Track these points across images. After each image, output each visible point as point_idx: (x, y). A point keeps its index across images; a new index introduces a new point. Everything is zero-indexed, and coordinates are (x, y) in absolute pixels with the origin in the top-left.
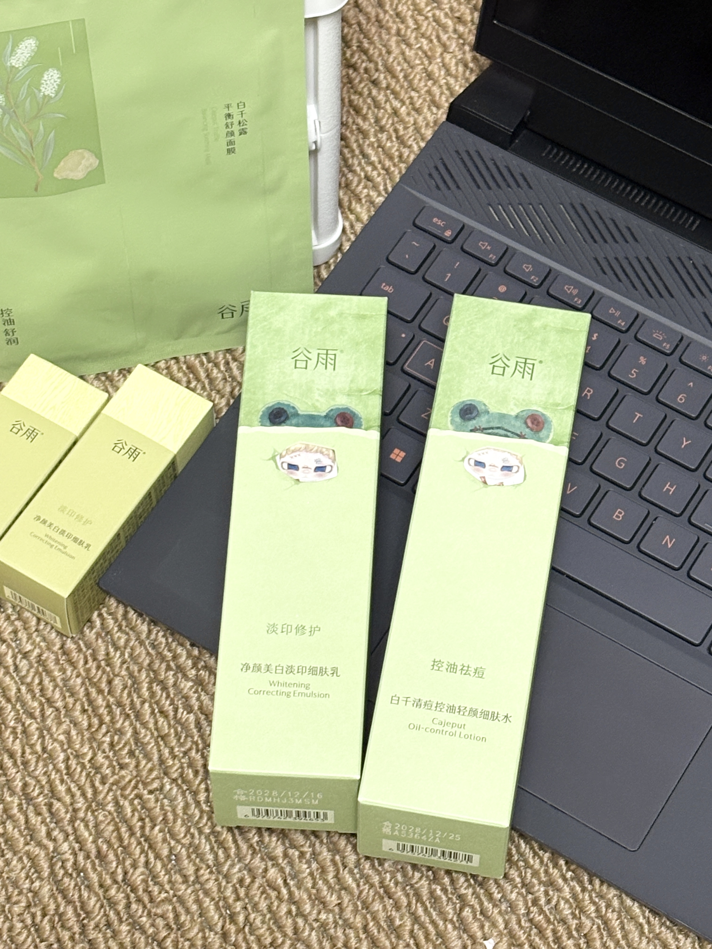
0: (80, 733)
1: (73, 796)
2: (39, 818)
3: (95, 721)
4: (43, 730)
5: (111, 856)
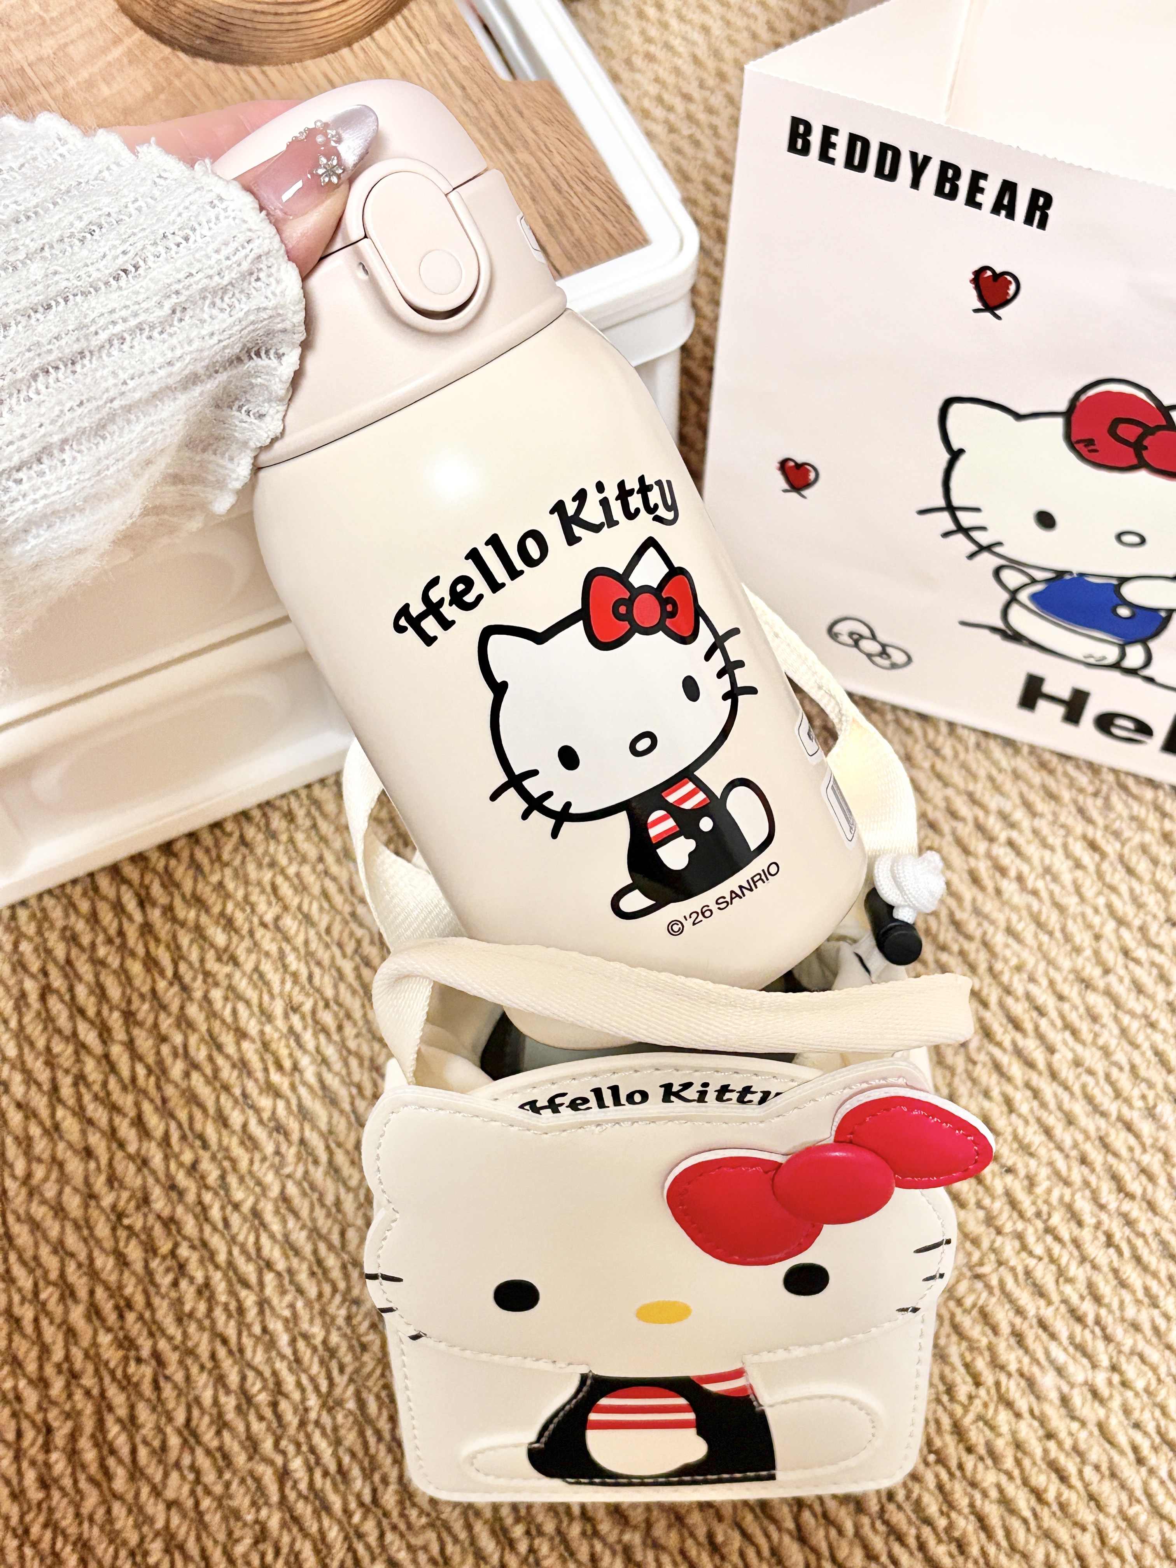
0: (309, 1304)
1: (303, 1390)
2: (263, 1425)
3: (327, 1289)
4: (263, 1303)
5: (356, 1472)
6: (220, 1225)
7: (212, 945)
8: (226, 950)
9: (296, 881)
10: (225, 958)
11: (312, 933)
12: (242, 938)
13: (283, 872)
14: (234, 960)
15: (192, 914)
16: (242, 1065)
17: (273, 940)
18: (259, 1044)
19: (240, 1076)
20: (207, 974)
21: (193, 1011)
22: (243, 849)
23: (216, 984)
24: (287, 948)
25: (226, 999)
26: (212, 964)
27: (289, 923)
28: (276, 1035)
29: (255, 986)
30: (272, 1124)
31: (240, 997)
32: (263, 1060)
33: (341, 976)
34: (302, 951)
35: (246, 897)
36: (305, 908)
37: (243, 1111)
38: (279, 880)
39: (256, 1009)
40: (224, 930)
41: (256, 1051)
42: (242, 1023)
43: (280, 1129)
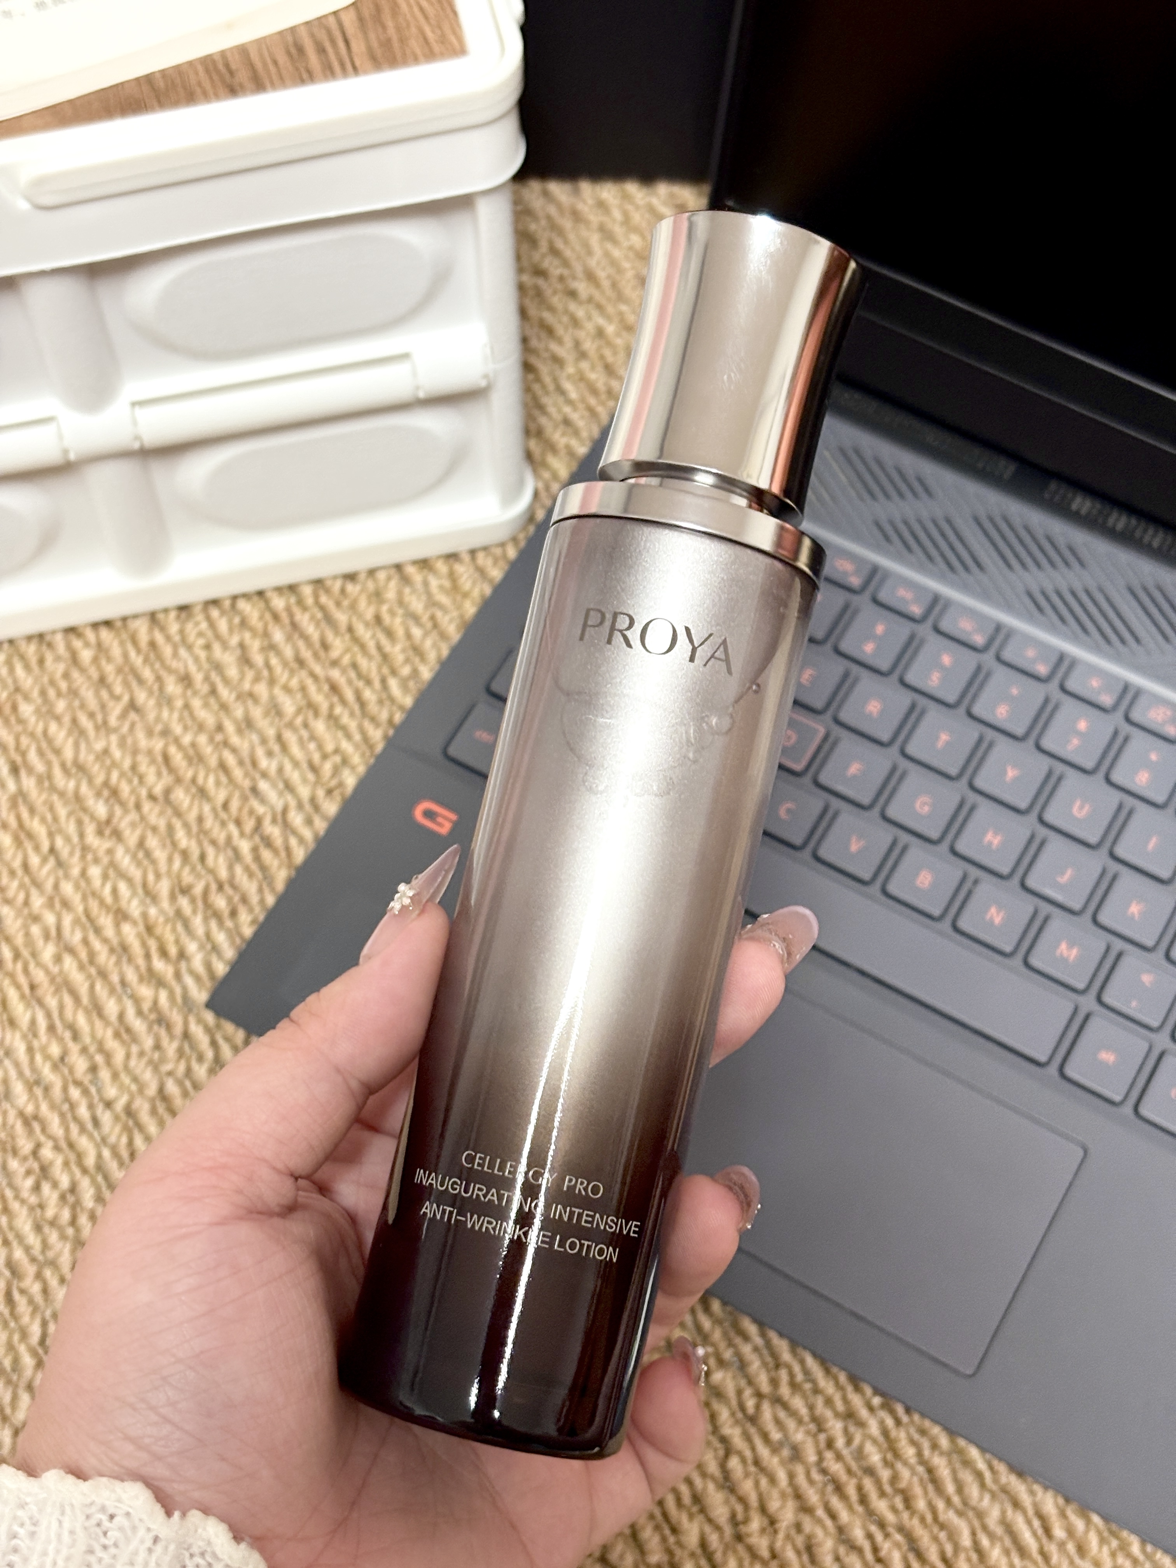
6: (90, 1126)
7: (93, 817)
8: (108, 822)
9: (191, 752)
10: (107, 832)
11: (207, 808)
12: (126, 811)
13: (177, 741)
14: (117, 835)
15: (72, 784)
16: (122, 950)
17: (161, 813)
18: (141, 927)
19: (118, 963)
20: (85, 849)
21: (67, 888)
22: (133, 716)
23: (96, 861)
24: (178, 824)
25: (105, 877)
26: (91, 838)
27: (180, 796)
28: (161, 920)
29: (139, 864)
30: (153, 1016)
31: (122, 875)
32: (144, 944)
33: (237, 856)
34: (195, 829)
35: (134, 767)
36: (200, 780)
37: (119, 1000)
38: (173, 750)
39: (140, 891)
40: (107, 801)
41: (139, 935)
42: (123, 903)
43: (162, 1020)
